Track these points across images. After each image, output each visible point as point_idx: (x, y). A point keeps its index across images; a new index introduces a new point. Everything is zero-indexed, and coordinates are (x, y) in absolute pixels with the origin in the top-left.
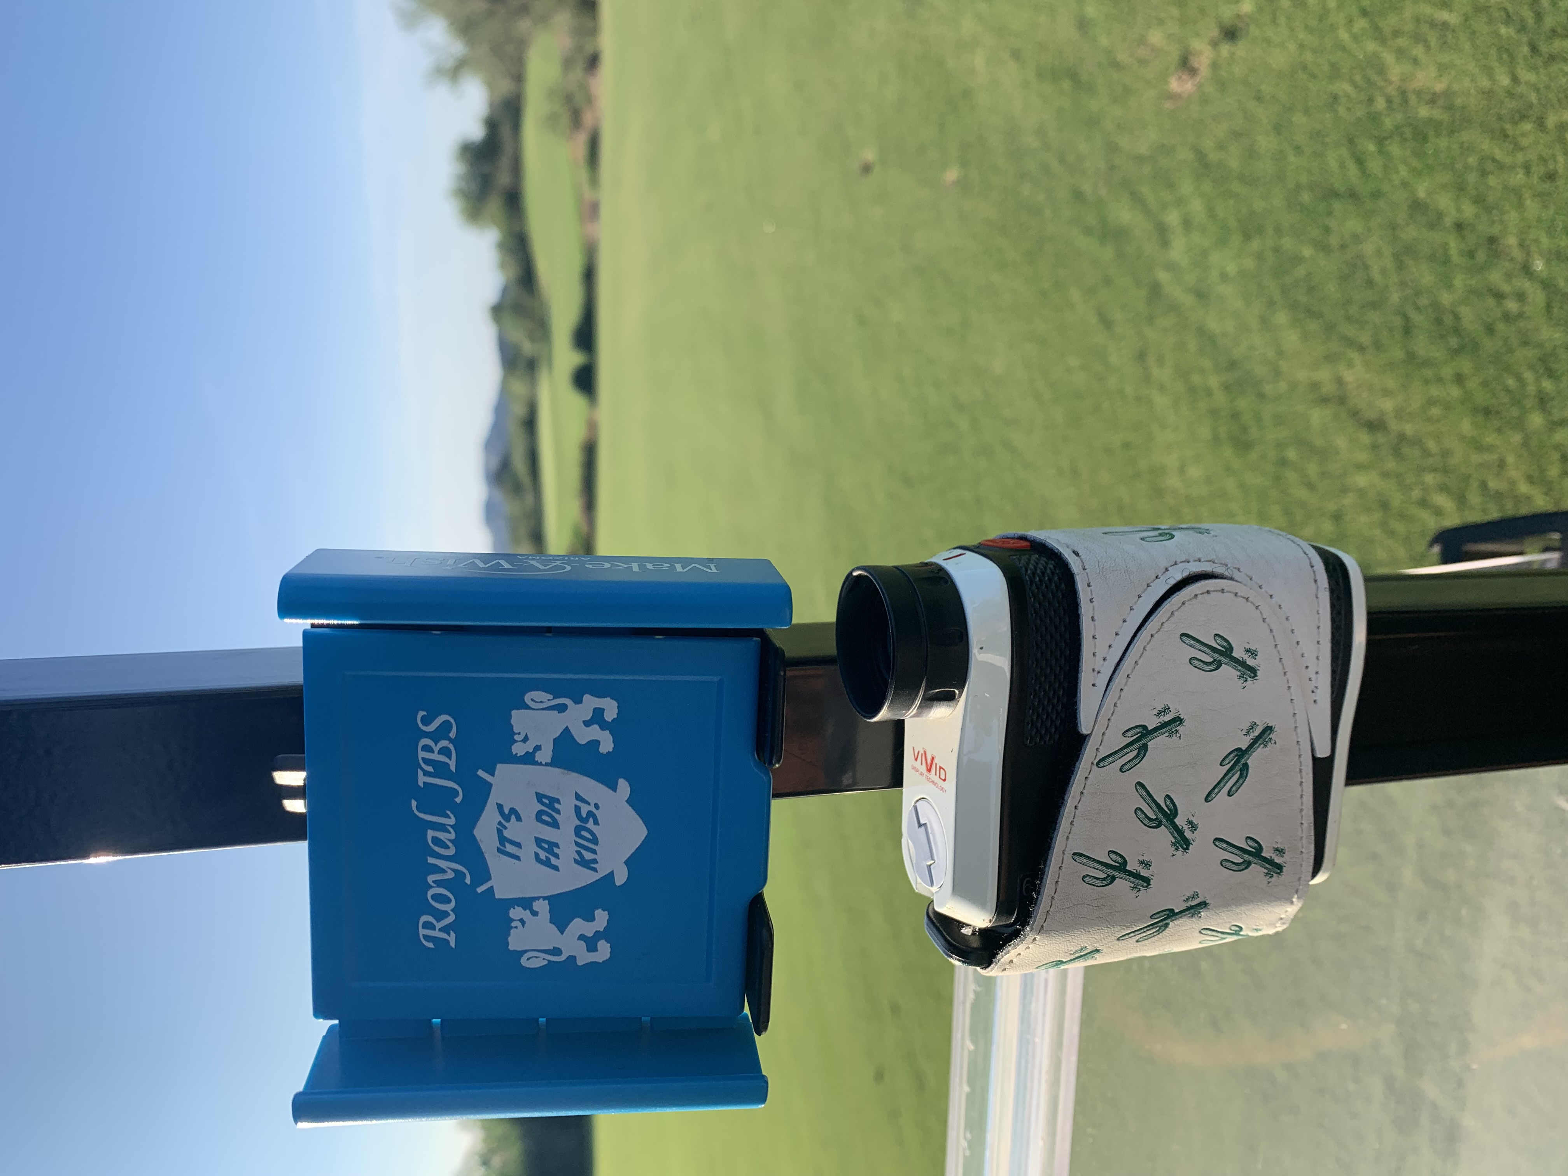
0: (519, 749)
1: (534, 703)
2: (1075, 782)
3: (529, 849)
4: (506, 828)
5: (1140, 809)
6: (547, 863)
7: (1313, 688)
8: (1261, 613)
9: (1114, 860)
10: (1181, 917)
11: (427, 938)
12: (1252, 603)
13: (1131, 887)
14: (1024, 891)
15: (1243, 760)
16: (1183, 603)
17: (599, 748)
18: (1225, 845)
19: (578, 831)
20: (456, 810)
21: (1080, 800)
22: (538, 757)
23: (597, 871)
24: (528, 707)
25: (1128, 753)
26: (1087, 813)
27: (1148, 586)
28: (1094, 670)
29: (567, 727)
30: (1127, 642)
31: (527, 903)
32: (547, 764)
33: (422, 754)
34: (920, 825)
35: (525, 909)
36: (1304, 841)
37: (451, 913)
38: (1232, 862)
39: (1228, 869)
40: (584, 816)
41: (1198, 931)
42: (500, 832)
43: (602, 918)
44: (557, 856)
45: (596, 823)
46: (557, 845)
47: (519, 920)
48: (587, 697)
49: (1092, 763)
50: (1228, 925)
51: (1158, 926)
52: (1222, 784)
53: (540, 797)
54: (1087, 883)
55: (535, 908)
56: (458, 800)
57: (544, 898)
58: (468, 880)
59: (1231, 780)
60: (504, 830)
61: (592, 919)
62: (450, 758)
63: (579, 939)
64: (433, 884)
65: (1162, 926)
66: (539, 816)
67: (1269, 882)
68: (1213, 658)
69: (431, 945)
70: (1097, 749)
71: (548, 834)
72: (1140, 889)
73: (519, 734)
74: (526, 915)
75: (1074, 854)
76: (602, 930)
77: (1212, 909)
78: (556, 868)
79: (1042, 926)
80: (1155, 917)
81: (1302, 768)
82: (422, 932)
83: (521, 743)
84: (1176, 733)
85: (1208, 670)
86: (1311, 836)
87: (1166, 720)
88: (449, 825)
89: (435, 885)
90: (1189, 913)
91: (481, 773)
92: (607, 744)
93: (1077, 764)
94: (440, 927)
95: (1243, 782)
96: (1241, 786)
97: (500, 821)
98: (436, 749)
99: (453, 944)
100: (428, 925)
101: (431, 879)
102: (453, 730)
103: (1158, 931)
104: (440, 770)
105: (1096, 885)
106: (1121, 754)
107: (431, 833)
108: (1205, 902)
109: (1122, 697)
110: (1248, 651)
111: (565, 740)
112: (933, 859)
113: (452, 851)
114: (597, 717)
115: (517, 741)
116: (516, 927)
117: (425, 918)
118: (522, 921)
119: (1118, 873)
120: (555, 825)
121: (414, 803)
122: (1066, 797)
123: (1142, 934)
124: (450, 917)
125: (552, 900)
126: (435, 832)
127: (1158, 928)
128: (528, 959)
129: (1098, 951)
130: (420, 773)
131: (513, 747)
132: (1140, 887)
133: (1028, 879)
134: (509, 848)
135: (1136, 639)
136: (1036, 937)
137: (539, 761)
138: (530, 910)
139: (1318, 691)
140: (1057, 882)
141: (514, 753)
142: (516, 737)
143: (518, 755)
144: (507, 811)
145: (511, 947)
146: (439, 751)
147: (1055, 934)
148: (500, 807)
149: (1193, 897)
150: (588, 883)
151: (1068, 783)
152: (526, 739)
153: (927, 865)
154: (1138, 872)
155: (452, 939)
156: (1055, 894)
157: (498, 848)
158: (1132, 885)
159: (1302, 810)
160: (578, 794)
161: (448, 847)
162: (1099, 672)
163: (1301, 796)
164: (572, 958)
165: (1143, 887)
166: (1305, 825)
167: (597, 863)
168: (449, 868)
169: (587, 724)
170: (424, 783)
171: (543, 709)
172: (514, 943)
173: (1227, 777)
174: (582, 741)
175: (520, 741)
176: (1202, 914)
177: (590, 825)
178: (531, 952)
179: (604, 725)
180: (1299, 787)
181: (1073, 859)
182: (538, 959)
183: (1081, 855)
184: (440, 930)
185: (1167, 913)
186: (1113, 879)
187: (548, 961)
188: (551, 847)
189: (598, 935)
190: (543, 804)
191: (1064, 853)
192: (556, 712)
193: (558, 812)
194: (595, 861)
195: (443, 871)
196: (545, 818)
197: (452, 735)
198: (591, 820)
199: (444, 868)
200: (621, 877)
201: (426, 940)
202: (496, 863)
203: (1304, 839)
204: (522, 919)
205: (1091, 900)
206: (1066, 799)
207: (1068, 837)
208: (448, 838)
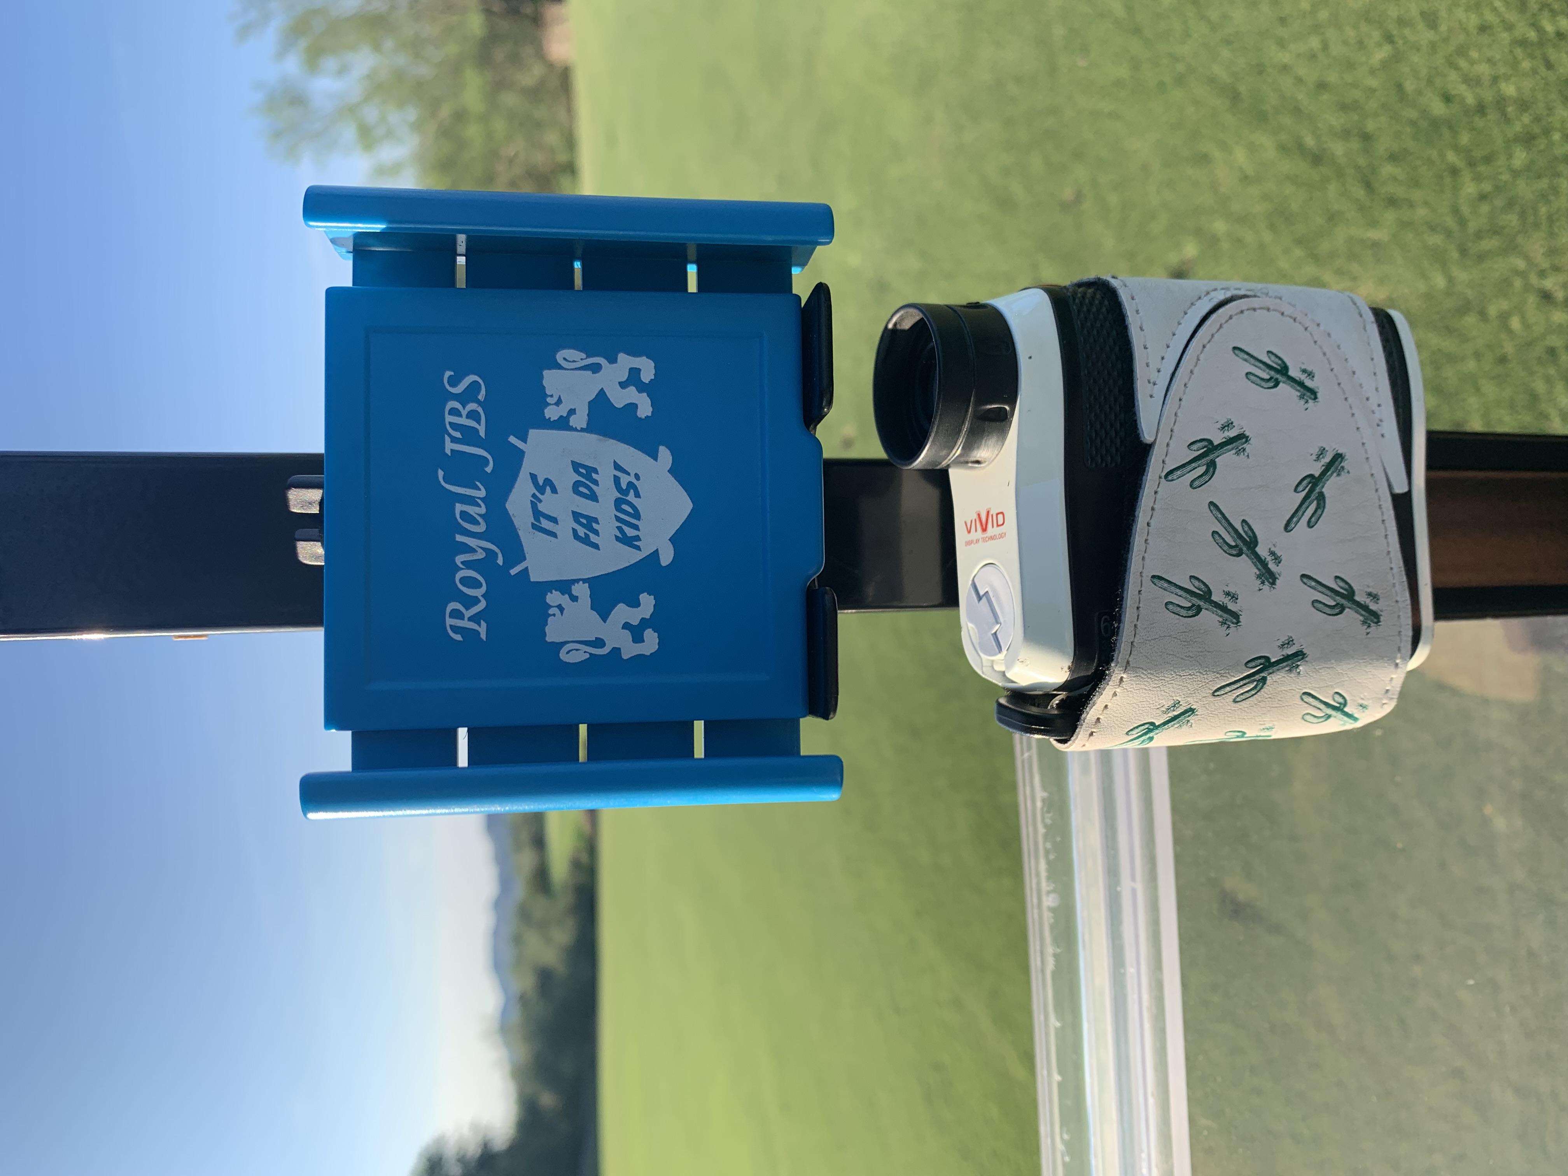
0: (552, 413)
1: (567, 363)
2: (1144, 494)
3: (566, 525)
4: (540, 501)
5: (1217, 533)
6: (586, 541)
7: (1377, 421)
8: (1311, 334)
9: (1197, 587)
10: (1278, 670)
11: (454, 628)
12: (1300, 323)
13: (1220, 622)
14: (1102, 631)
15: (1318, 488)
16: (1231, 318)
17: (636, 412)
18: (1313, 584)
19: (618, 503)
20: (487, 480)
21: (1152, 516)
22: (574, 421)
23: (640, 550)
24: (560, 367)
25: (1196, 468)
26: (1161, 530)
27: (1192, 304)
28: (1149, 382)
29: (602, 389)
30: (1181, 351)
31: (564, 587)
32: (582, 430)
33: (449, 419)
34: (980, 598)
35: (563, 594)
36: (1398, 587)
37: (481, 598)
38: (1324, 604)
39: (1321, 611)
40: (624, 488)
41: (1298, 696)
42: (534, 506)
43: (647, 603)
44: (596, 533)
45: (637, 495)
46: (596, 521)
47: (557, 607)
48: (622, 357)
49: (1160, 477)
50: (1332, 692)
51: (1254, 681)
52: (1300, 513)
53: (576, 466)
54: (1171, 612)
55: (574, 593)
56: (489, 469)
57: (584, 581)
58: (500, 561)
59: (1308, 509)
60: (538, 503)
61: (636, 604)
62: (479, 423)
63: (623, 628)
64: (461, 566)
65: (1258, 681)
66: (576, 485)
67: (1368, 634)
68: (1270, 375)
69: (458, 637)
70: (1163, 462)
71: (587, 507)
72: (1229, 625)
73: (552, 396)
74: (564, 600)
75: (1153, 577)
76: (648, 617)
77: (1311, 663)
78: (596, 546)
79: (1128, 662)
80: (1250, 665)
81: (1381, 503)
82: (449, 621)
83: (554, 406)
84: (1243, 451)
85: (1266, 387)
86: (1403, 582)
87: (1232, 436)
88: (479, 498)
89: (463, 567)
90: (1287, 666)
91: (512, 439)
92: (645, 409)
93: (1144, 477)
94: (469, 616)
95: (1323, 512)
96: (1320, 517)
97: (534, 493)
98: (464, 413)
99: (483, 636)
100: (456, 614)
101: (459, 559)
102: (482, 391)
103: (1255, 688)
104: (469, 436)
105: (1181, 614)
106: (1189, 468)
107: (459, 507)
108: (1301, 651)
109: (1182, 406)
110: (1304, 371)
111: (599, 404)
112: (997, 622)
113: (482, 528)
114: (633, 378)
115: (549, 404)
116: (554, 615)
117: (453, 606)
118: (561, 608)
119: (1203, 604)
120: (593, 497)
121: (441, 473)
122: (1136, 513)
123: (1239, 690)
124: (480, 604)
125: (592, 582)
126: (463, 505)
127: (1255, 683)
128: (568, 653)
129: (1191, 711)
130: (447, 439)
131: (546, 411)
132: (1229, 623)
133: (1106, 617)
134: (545, 524)
135: (1188, 349)
136: (1122, 675)
137: (574, 427)
138: (568, 594)
139: (1384, 424)
140: (1138, 608)
141: (547, 418)
142: (549, 400)
143: (552, 420)
144: (541, 482)
145: (548, 639)
146: (467, 415)
147: (1143, 674)
148: (534, 477)
149: (1288, 644)
150: (632, 563)
151: (1137, 498)
152: (559, 402)
153: (992, 634)
154: (1225, 604)
155: (482, 629)
156: (1137, 620)
157: (532, 523)
158: (1221, 620)
159: (1389, 553)
160: (617, 463)
161: (478, 523)
162: (1154, 384)
163: (1386, 536)
164: (616, 651)
165: (1233, 623)
166: (1395, 571)
167: (640, 540)
168: (480, 547)
169: (623, 385)
170: (452, 450)
171: (576, 369)
172: (552, 636)
173: (1304, 506)
174: (619, 404)
175: (553, 404)
176: (1301, 668)
177: (631, 497)
178: (571, 644)
179: (641, 387)
180: (1382, 525)
181: (1153, 582)
182: (579, 651)
183: (1160, 578)
184: (470, 619)
185: (1262, 661)
186: (1199, 610)
187: (590, 654)
188: (590, 522)
189: (645, 623)
190: (580, 474)
191: (1141, 576)
192: (589, 373)
193: (596, 482)
194: (638, 538)
195: (472, 550)
196: (582, 489)
197: (481, 396)
198: (632, 492)
199: (474, 547)
200: (667, 557)
201: (454, 632)
202: (530, 540)
203: (1397, 585)
204: (560, 605)
205: (1178, 633)
206: (1136, 515)
207: (1143, 558)
208: (477, 513)
